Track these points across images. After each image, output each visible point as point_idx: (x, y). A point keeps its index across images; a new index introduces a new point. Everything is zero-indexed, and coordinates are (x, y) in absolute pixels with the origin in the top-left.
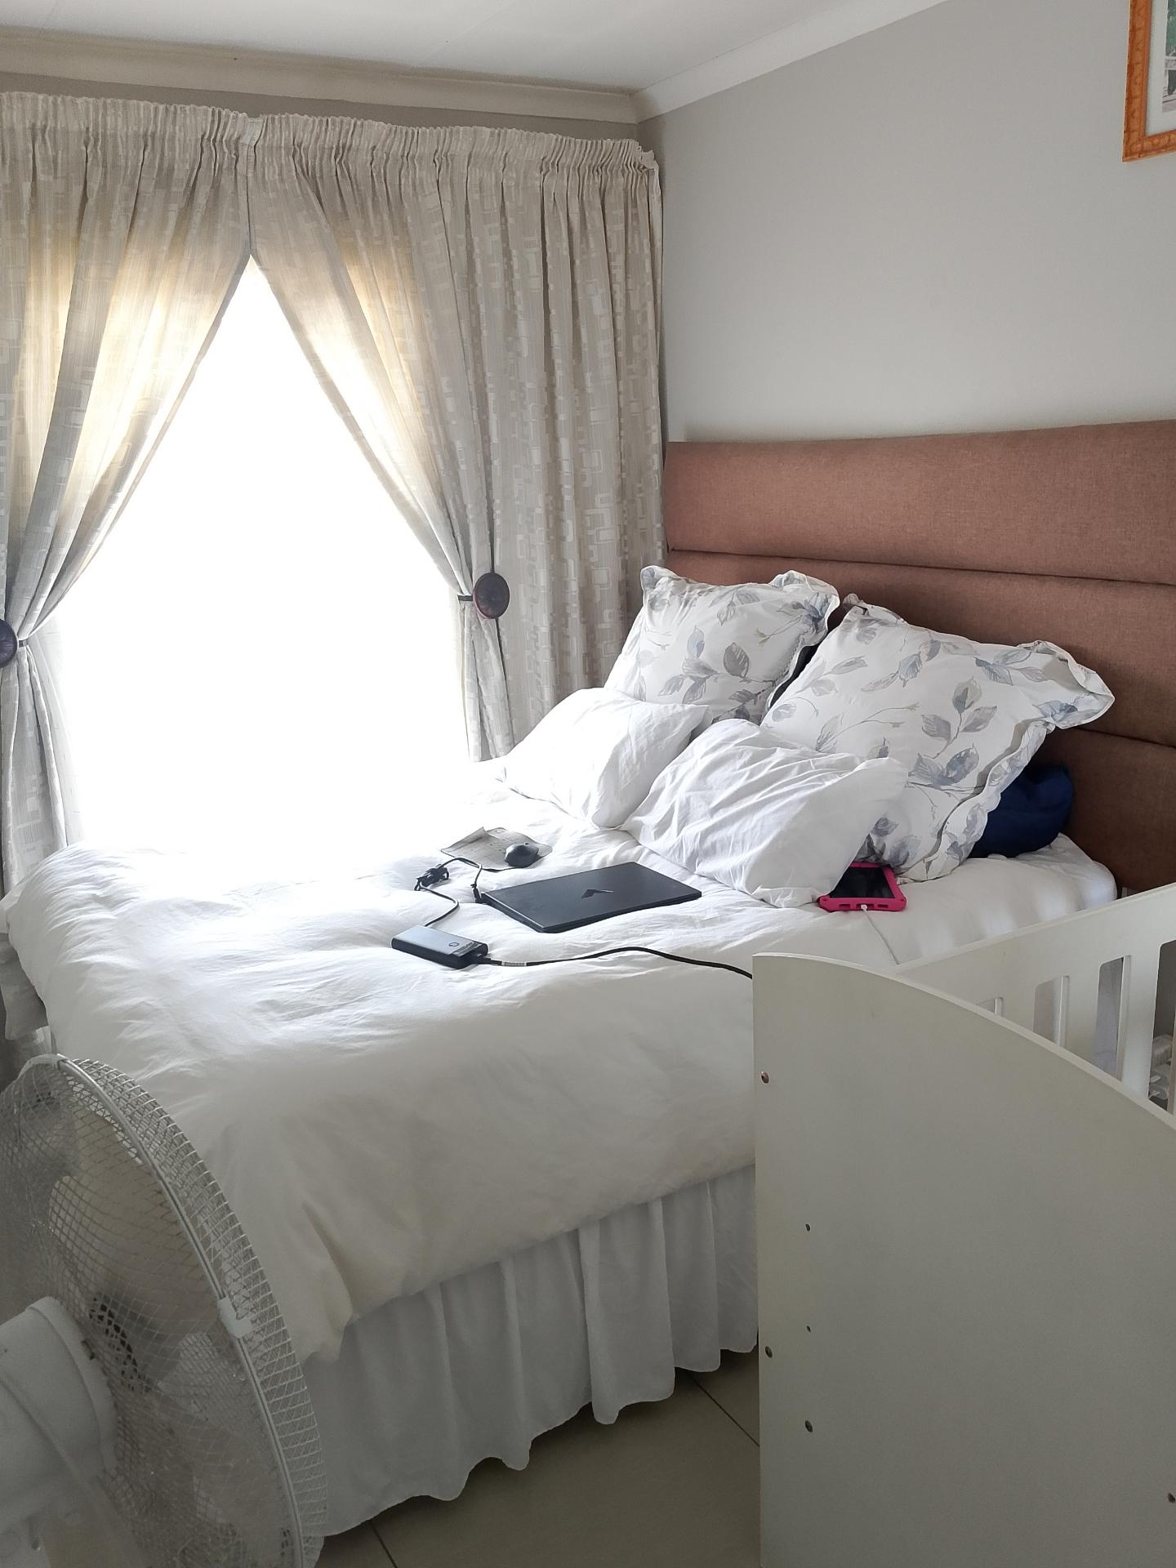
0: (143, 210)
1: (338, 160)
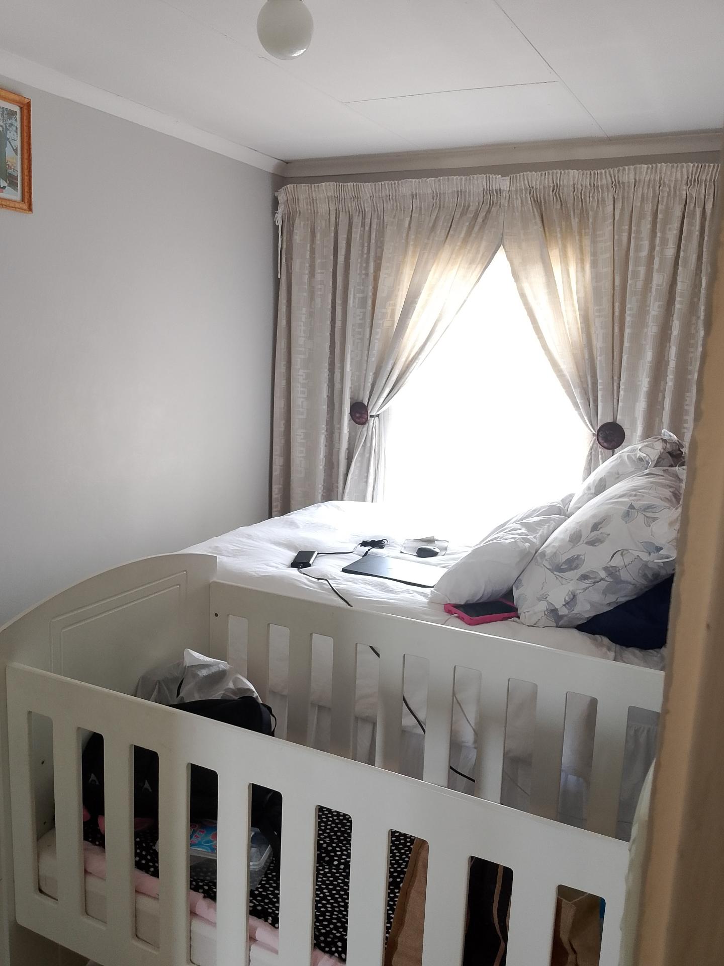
0: (453, 226)
1: (554, 192)
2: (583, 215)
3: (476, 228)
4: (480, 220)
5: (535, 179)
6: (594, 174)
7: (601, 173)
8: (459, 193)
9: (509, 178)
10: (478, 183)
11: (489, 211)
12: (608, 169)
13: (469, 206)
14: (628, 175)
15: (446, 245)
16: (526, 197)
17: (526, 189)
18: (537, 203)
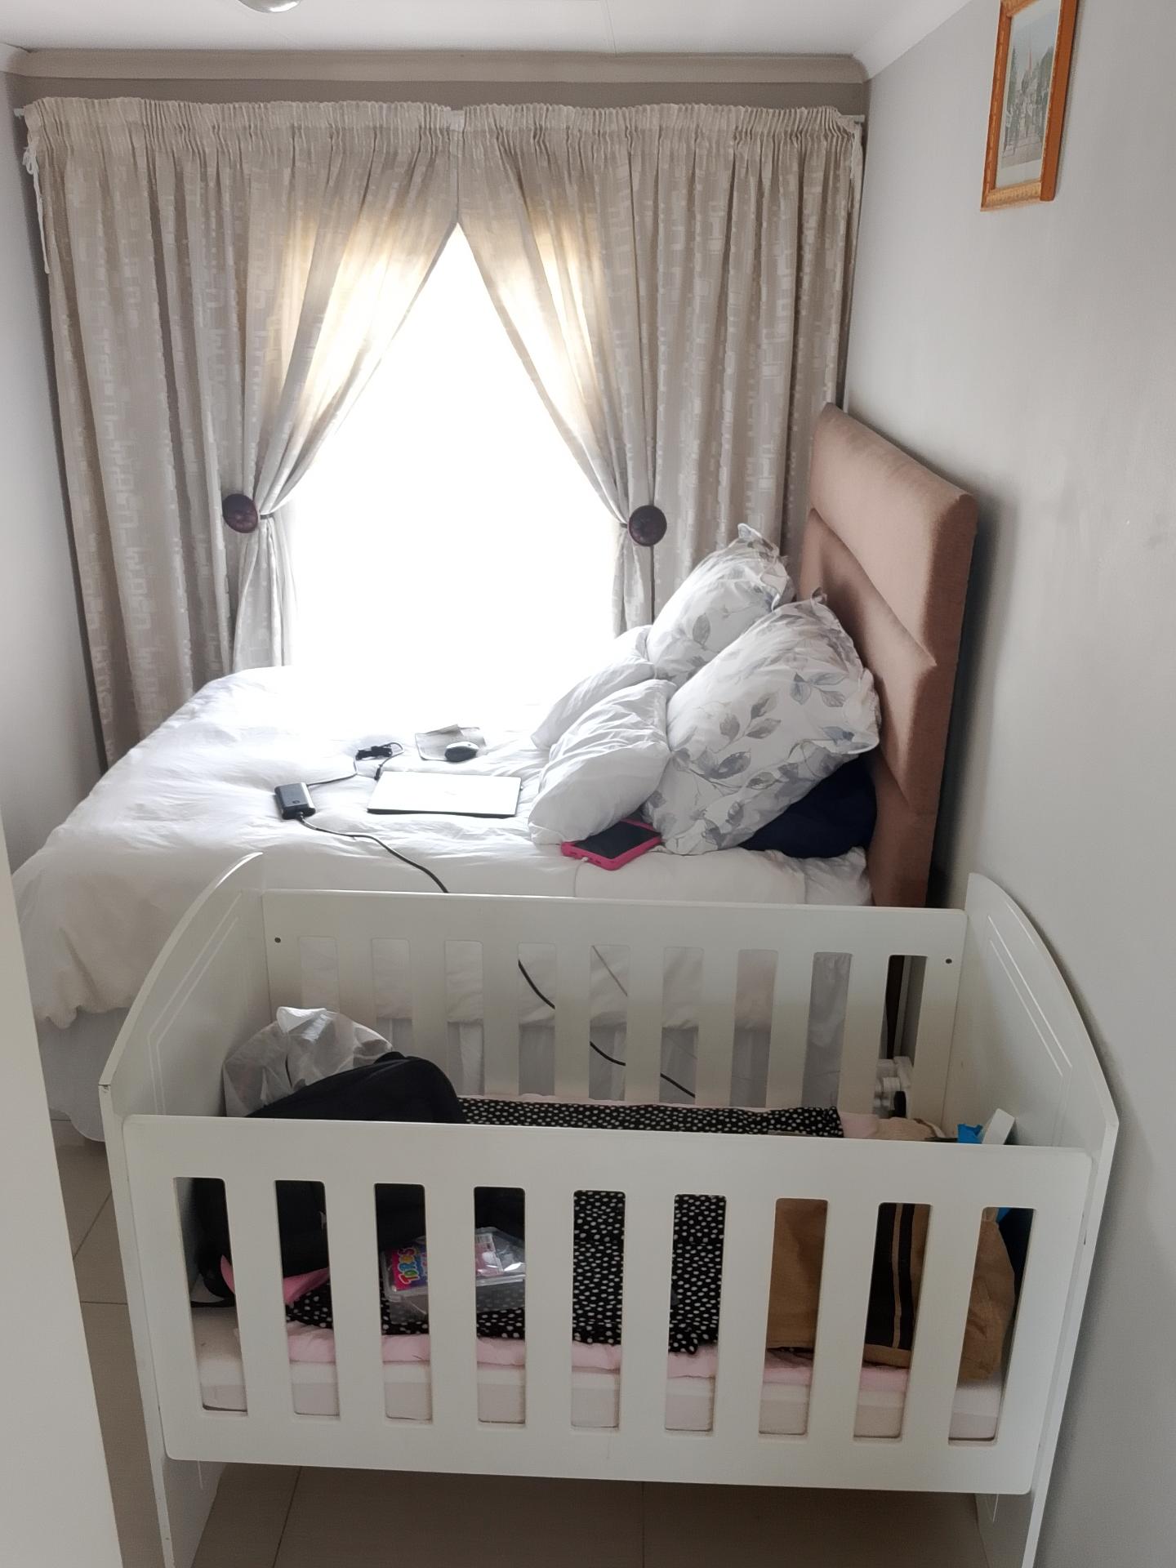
1: (536, 140)
2: (585, 179)
3: (413, 194)
4: (417, 179)
5: (505, 115)
6: (600, 114)
7: (611, 113)
8: (377, 131)
9: (463, 112)
10: (410, 116)
11: (431, 163)
12: (621, 108)
13: (396, 154)
14: (650, 117)
15: (363, 220)
16: (492, 145)
17: (491, 130)
18: (510, 154)
